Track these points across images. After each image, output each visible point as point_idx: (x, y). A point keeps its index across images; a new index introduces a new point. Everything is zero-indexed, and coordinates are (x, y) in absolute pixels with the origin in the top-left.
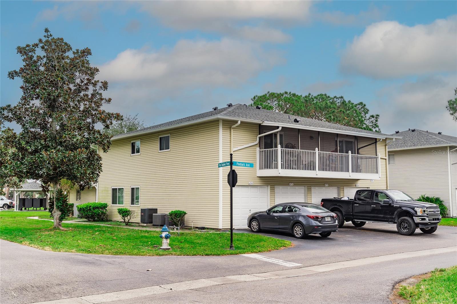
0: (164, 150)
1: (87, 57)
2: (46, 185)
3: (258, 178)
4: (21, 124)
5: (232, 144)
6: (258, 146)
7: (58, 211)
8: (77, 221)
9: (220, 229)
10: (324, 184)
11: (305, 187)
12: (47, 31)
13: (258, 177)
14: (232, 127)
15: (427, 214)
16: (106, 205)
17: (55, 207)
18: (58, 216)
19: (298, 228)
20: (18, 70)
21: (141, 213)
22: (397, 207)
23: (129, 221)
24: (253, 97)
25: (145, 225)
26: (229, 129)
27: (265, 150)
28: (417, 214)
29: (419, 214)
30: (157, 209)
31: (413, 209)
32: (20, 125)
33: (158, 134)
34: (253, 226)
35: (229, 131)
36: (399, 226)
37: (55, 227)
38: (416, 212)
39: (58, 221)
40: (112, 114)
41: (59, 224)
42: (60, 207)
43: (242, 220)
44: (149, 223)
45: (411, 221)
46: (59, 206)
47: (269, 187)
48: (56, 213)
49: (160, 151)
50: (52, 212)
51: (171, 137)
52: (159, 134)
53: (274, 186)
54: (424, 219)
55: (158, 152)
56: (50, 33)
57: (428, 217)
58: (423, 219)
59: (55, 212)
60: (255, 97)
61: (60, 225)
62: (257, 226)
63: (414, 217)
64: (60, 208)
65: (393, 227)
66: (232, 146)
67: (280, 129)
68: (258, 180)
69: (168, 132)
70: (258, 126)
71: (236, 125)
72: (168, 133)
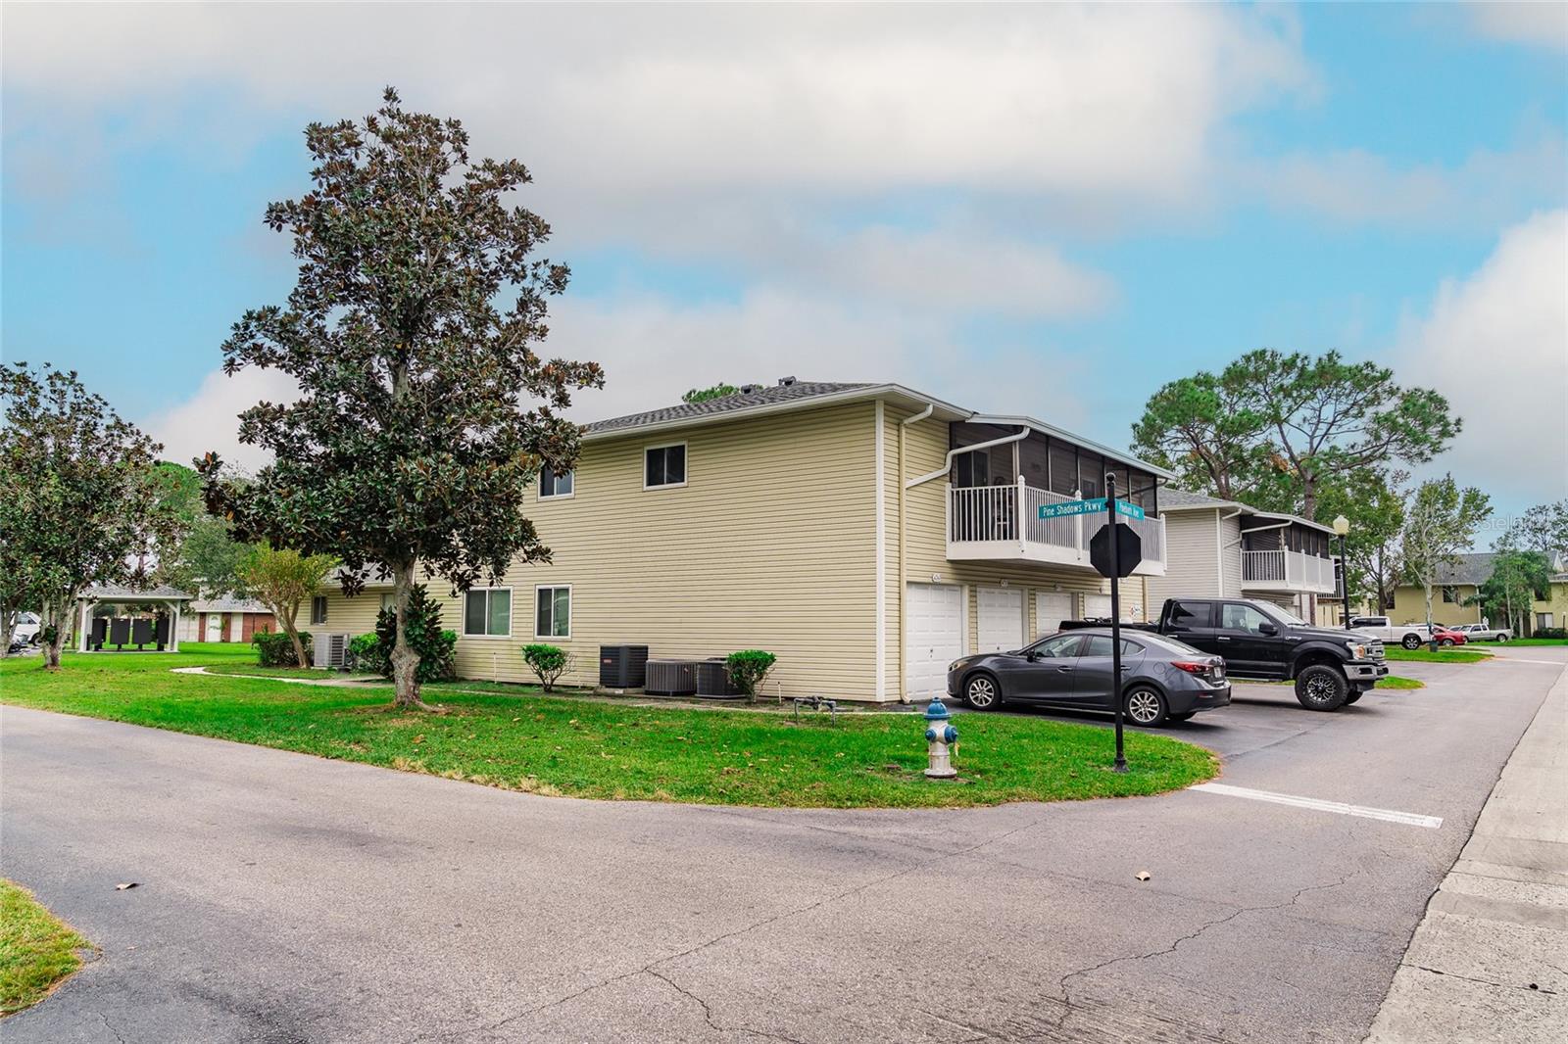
0: (663, 483)
1: (513, 186)
2: (356, 574)
3: (949, 565)
4: (300, 374)
5: (904, 469)
6: (948, 479)
7: (410, 652)
8: (360, 679)
9: (880, 703)
10: (1053, 584)
11: (1022, 590)
12: (390, 95)
13: (948, 561)
14: (906, 422)
15: (1373, 658)
16: (454, 635)
17: (401, 639)
18: (412, 669)
19: (1143, 698)
20: (297, 202)
21: (602, 659)
22: (1296, 640)
23: (553, 680)
24: (685, 393)
25: (620, 691)
26: (896, 427)
27: (961, 489)
28: (1352, 658)
29: (1357, 657)
30: (647, 648)
31: (1342, 644)
32: (296, 377)
33: (641, 440)
34: (973, 694)
35: (896, 433)
36: (1300, 691)
37: (403, 703)
38: (1350, 652)
39: (411, 683)
40: (575, 366)
41: (414, 694)
42: (419, 639)
43: (917, 676)
44: (630, 687)
45: (1338, 675)
46: (416, 636)
47: (966, 591)
48: (403, 660)
49: (646, 488)
50: (391, 657)
51: (691, 449)
52: (646, 440)
53: (975, 586)
54: (1369, 671)
55: (640, 489)
56: (399, 106)
57: (1375, 665)
58: (1364, 671)
59: (401, 657)
60: (690, 393)
61: (417, 696)
62: (992, 694)
63: (1345, 666)
64: (419, 643)
65: (1286, 691)
66: (904, 475)
67: (1026, 433)
68: (949, 570)
69: (683, 434)
70: (947, 426)
71: (921, 416)
72: (683, 438)
